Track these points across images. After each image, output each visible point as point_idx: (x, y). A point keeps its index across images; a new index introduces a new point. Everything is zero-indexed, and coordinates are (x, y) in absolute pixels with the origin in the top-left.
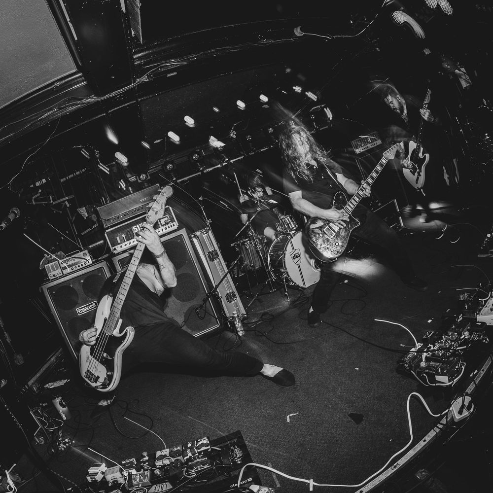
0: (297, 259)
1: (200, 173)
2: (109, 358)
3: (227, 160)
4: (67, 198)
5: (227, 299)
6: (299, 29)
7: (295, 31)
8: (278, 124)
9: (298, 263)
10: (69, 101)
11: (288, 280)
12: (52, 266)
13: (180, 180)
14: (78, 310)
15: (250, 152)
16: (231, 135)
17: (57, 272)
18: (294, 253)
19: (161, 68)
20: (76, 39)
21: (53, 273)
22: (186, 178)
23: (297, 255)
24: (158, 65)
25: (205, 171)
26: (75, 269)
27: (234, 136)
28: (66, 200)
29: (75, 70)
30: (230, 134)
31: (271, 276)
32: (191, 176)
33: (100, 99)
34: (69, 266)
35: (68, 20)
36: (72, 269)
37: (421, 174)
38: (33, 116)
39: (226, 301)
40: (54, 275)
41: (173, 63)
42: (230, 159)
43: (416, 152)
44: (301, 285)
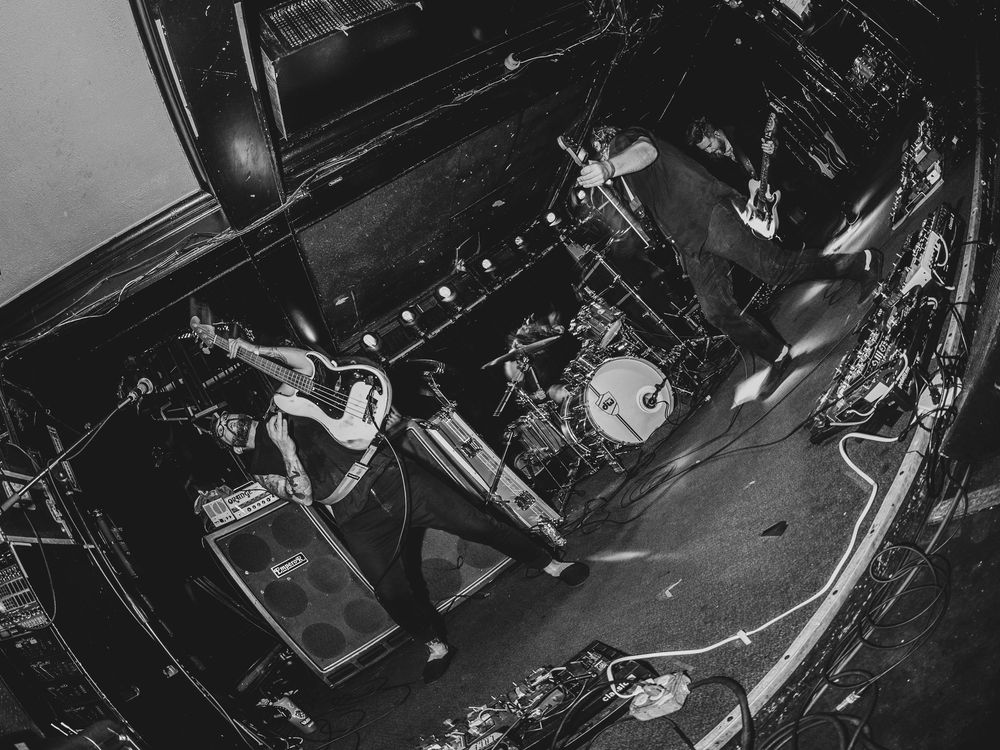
0: (610, 408)
1: (422, 341)
2: (340, 380)
3: (459, 309)
4: (216, 407)
5: (520, 505)
6: (510, 58)
7: (506, 64)
8: (529, 227)
9: (615, 412)
10: (196, 238)
11: (609, 444)
12: (215, 506)
13: (393, 360)
14: (275, 571)
15: (495, 286)
16: (458, 267)
17: (226, 515)
18: (603, 401)
19: (319, 174)
20: (197, 135)
21: (219, 517)
22: (402, 355)
23: (609, 401)
24: (315, 170)
25: (430, 337)
26: (253, 510)
27: (463, 269)
28: (215, 411)
29: (198, 189)
30: (454, 267)
31: (582, 452)
32: (409, 350)
33: (241, 233)
34: (242, 506)
35: (185, 105)
36: (249, 509)
37: (773, 217)
38: (146, 263)
39: (519, 508)
40: (222, 521)
41: (336, 163)
42: (465, 307)
43: (760, 193)
44: (634, 441)
